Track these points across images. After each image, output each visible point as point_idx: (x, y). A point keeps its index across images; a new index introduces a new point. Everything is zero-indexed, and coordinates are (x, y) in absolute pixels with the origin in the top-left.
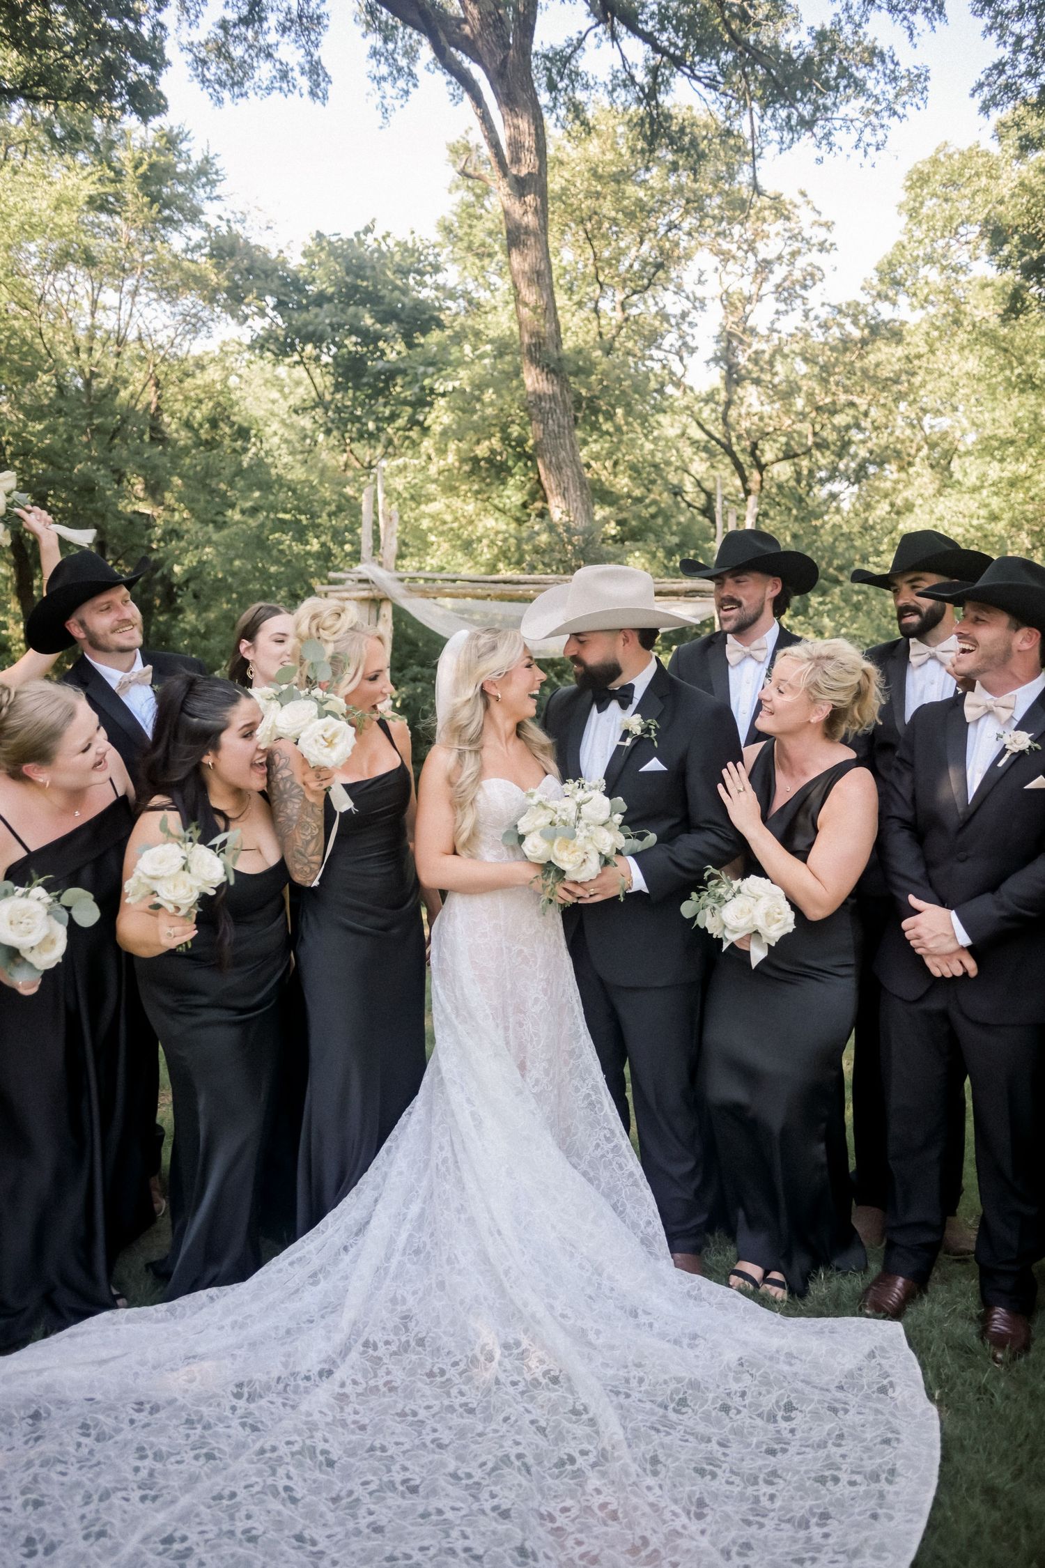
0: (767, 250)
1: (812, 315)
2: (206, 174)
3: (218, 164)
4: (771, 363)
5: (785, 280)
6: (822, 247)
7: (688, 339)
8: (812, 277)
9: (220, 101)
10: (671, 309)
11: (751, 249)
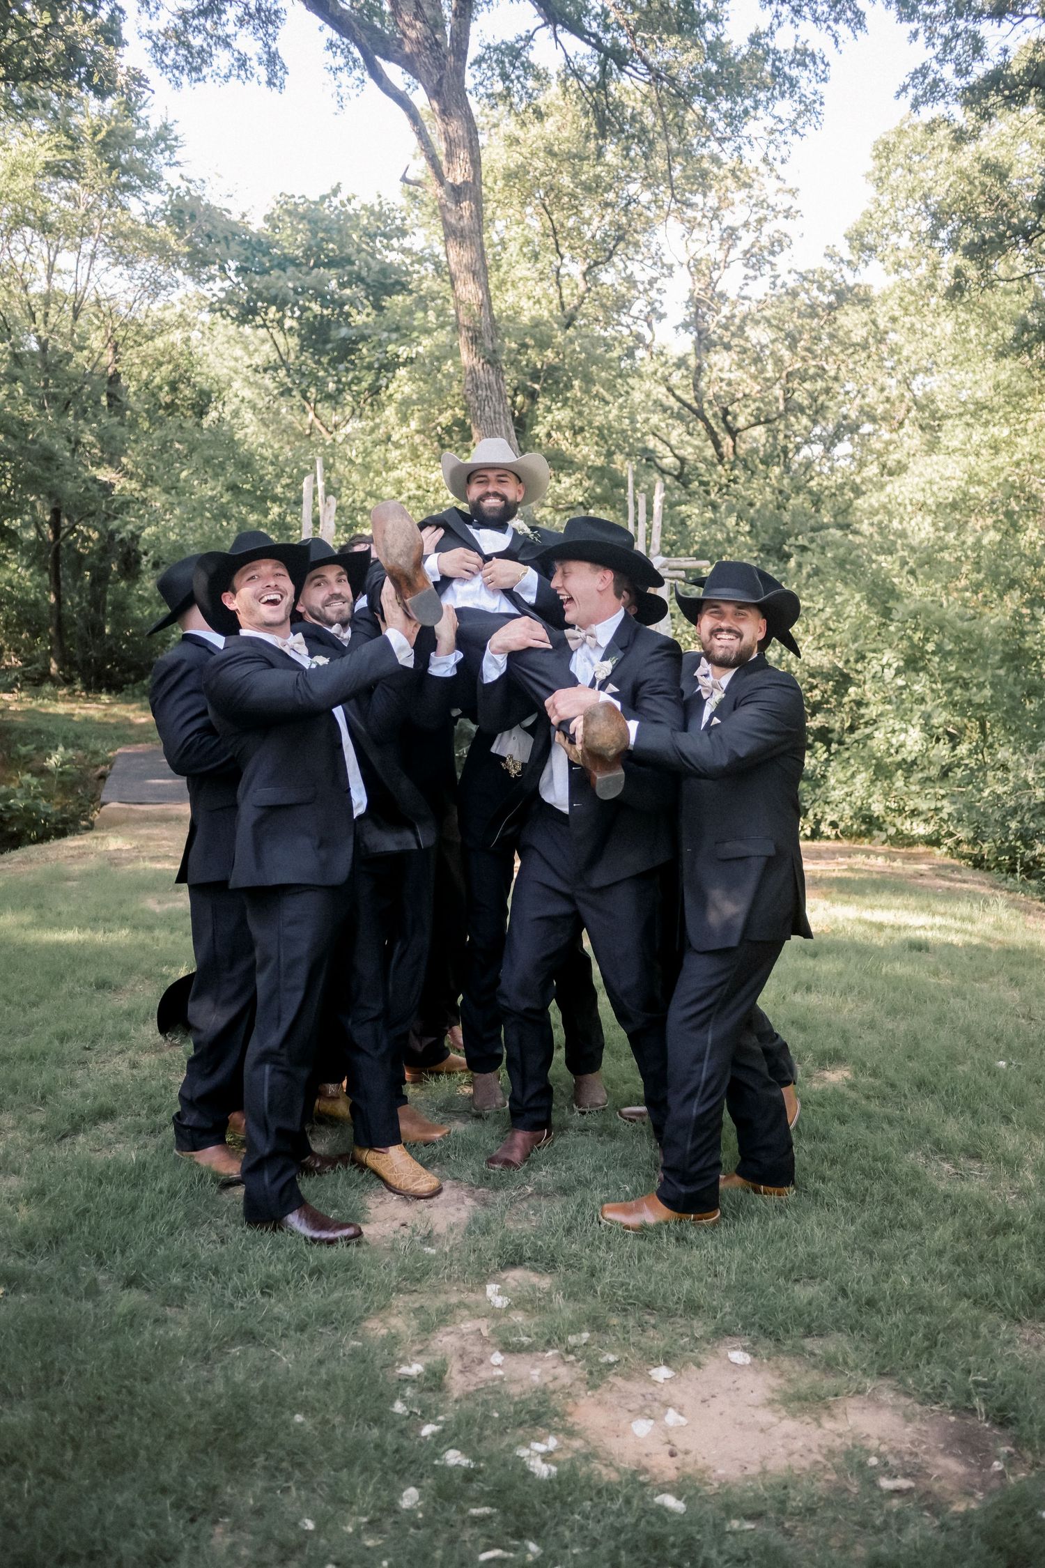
0: (731, 218)
1: (779, 282)
2: (165, 139)
3: (177, 130)
4: (741, 329)
5: (753, 246)
6: (788, 214)
7: (657, 305)
8: (779, 244)
9: (178, 84)
10: (639, 276)
11: (715, 217)
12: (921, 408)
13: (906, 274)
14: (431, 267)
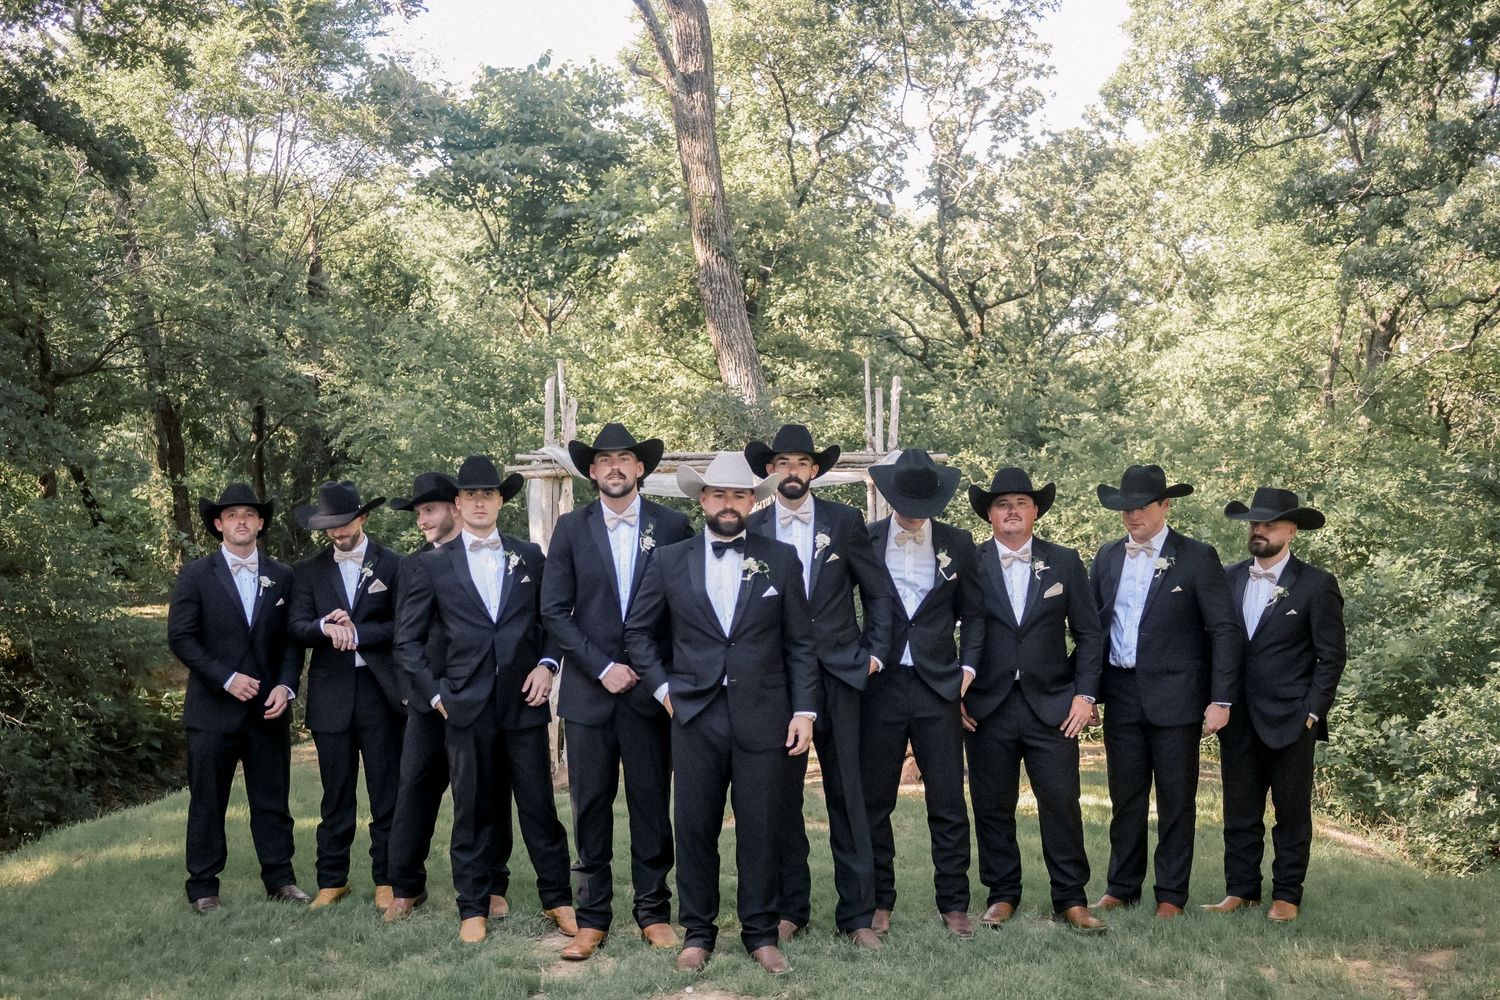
5: (1001, 106)
6: (1039, 72)
7: (898, 172)
8: (1030, 103)
10: (877, 141)
11: (960, 78)
12: (1193, 274)
13: (1168, 129)
14: (649, 137)
